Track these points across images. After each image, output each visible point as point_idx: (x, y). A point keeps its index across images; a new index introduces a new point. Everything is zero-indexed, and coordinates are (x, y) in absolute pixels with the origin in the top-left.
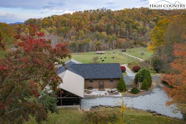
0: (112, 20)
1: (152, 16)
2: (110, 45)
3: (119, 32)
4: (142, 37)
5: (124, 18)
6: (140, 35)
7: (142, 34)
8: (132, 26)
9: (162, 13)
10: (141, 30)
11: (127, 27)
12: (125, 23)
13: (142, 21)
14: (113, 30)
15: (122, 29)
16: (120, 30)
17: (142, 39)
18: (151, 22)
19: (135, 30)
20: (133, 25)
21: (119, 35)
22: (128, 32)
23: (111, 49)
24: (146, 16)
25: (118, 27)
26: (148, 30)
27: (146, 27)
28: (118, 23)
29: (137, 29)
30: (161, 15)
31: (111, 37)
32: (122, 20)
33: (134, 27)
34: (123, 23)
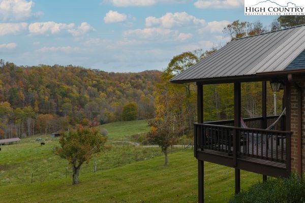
0: (20, 82)
1: (89, 79)
2: (21, 127)
3: (36, 103)
4: (81, 111)
5: (44, 80)
6: (76, 107)
7: (79, 106)
8: (61, 93)
9: (103, 75)
10: (78, 99)
11: (51, 95)
12: (47, 87)
13: (74, 86)
14: (24, 99)
15: (42, 97)
16: (39, 100)
17: (81, 115)
18: (89, 87)
19: (66, 99)
20: (62, 90)
21: (37, 108)
22: (54, 103)
23: (24, 135)
24: (79, 79)
25: (34, 94)
26: (88, 100)
27: (85, 95)
28: (33, 86)
29: (70, 97)
30: (102, 79)
31: (23, 112)
32: (41, 83)
33: (65, 95)
34: (42, 87)
